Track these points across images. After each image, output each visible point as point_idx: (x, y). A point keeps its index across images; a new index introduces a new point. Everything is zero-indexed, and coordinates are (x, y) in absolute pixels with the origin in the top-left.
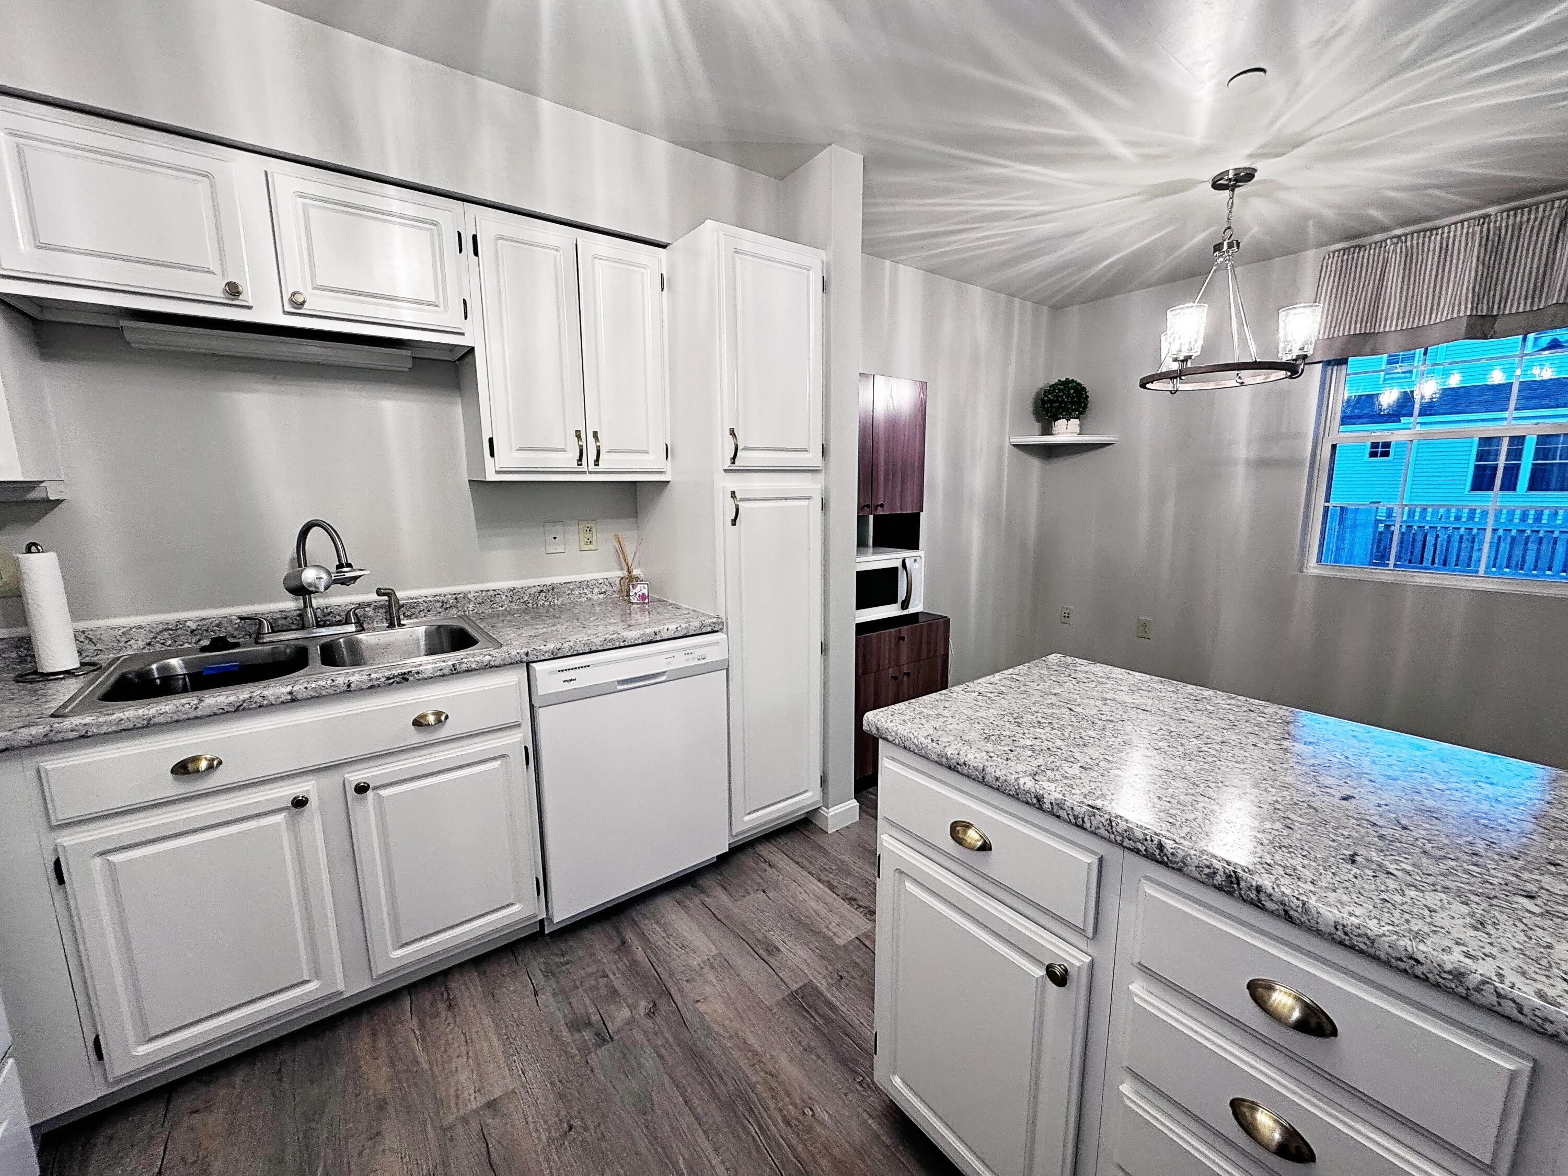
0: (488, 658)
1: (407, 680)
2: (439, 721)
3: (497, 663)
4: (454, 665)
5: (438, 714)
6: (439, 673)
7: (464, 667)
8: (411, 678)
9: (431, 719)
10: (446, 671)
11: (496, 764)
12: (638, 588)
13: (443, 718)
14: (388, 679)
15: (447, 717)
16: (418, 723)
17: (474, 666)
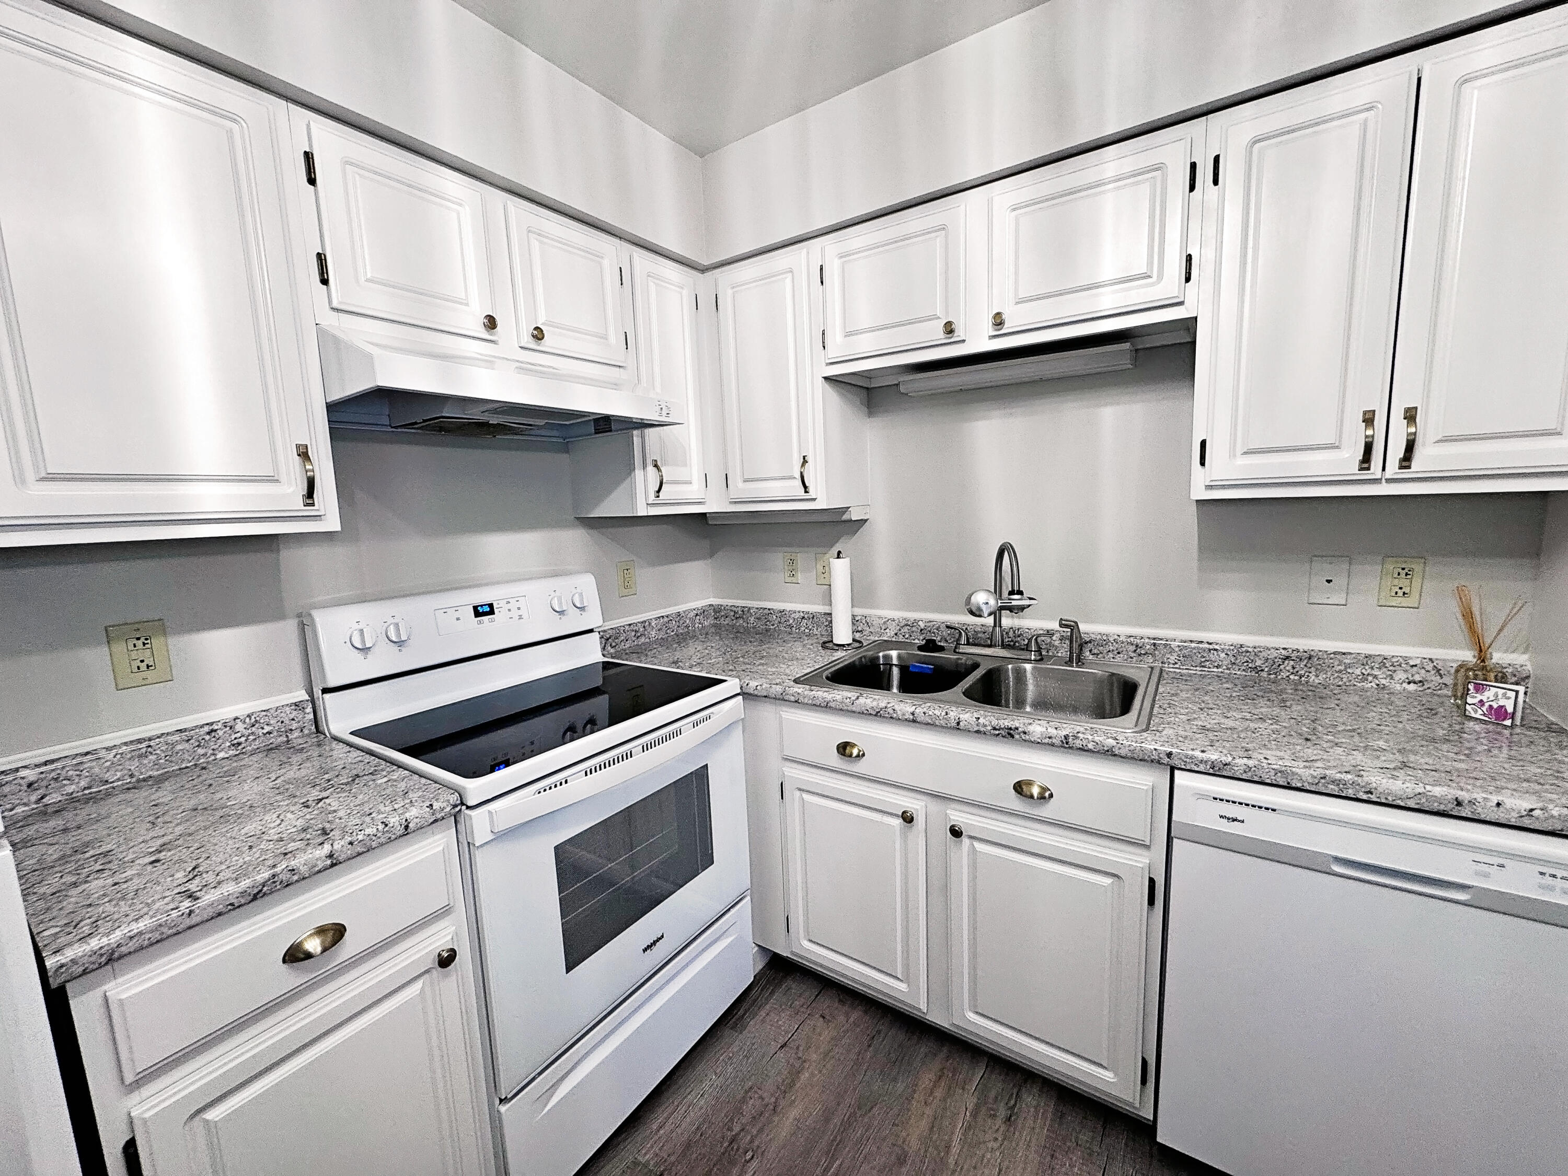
0: (1111, 742)
1: (1012, 736)
2: (1042, 797)
3: (1123, 752)
4: (1066, 737)
5: (1044, 789)
6: (1047, 741)
7: (1078, 743)
8: (1017, 736)
9: (1035, 791)
10: (1056, 741)
11: (1108, 881)
12: (1489, 694)
13: (1047, 794)
14: (995, 729)
15: (1051, 796)
16: (1020, 788)
17: (1090, 746)
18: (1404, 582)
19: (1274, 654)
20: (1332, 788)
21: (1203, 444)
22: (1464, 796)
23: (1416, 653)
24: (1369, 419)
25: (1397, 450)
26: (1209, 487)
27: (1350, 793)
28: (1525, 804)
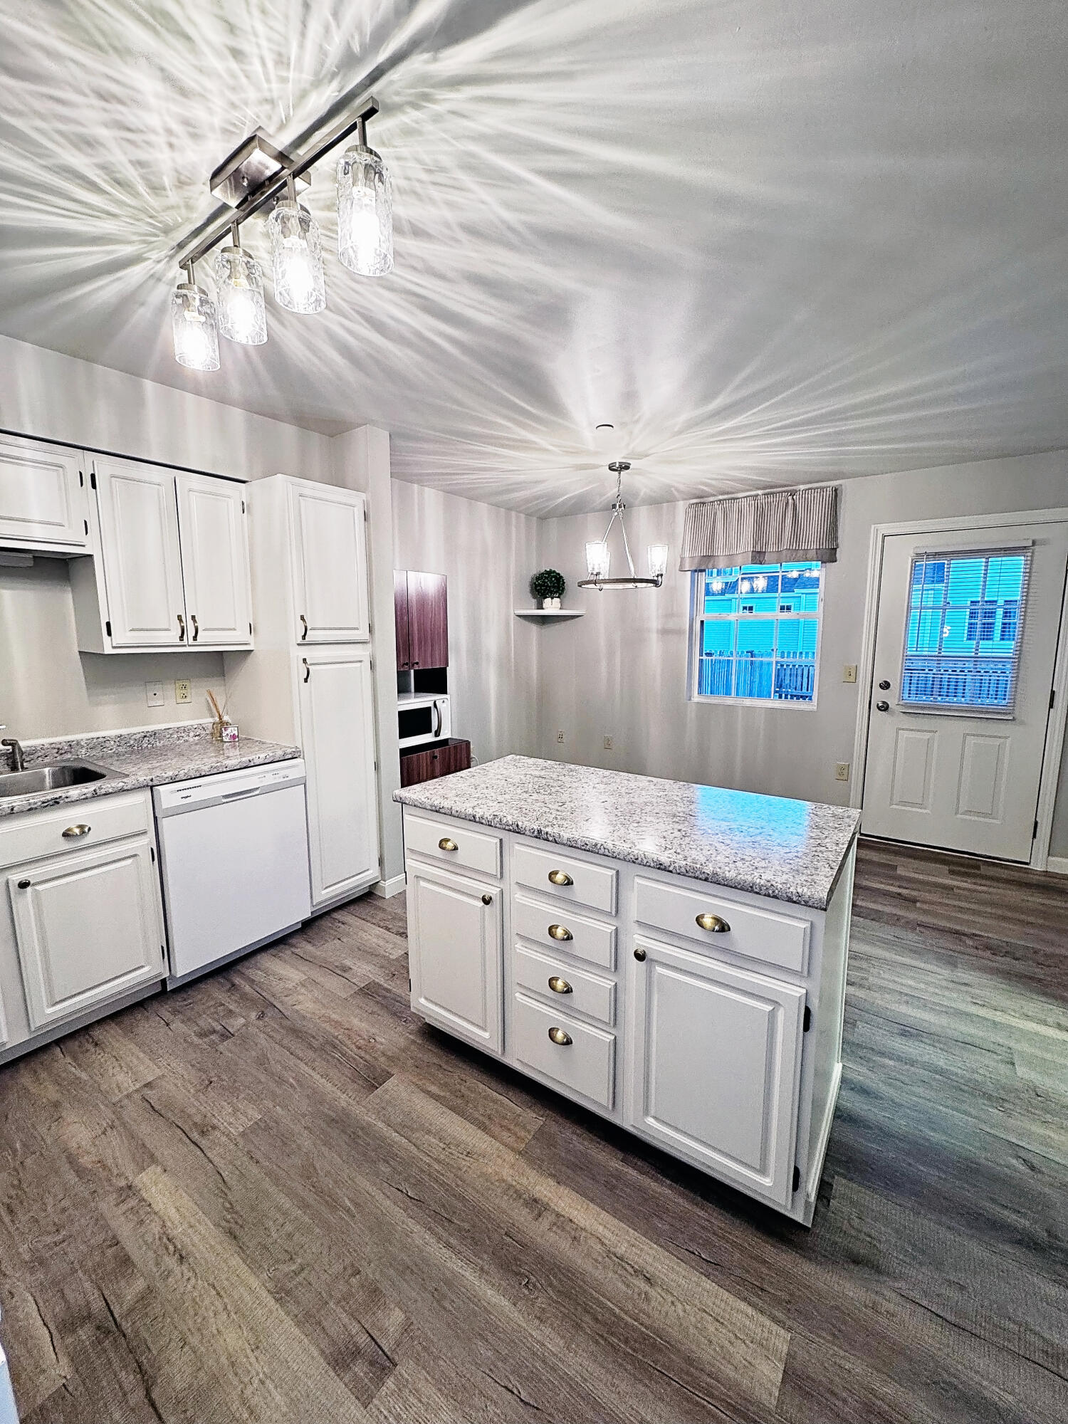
0: (121, 784)
1: (58, 803)
2: (83, 832)
3: (129, 787)
4: (95, 791)
5: (81, 827)
6: (84, 797)
7: (103, 791)
8: (62, 802)
9: (77, 831)
10: (88, 795)
11: (129, 861)
12: (229, 731)
13: (86, 830)
14: (43, 803)
15: (89, 829)
16: (66, 835)
17: (110, 791)
18: (184, 691)
19: (138, 736)
20: (215, 771)
21: (108, 624)
22: (251, 758)
23: (195, 722)
24: (179, 618)
25: (191, 633)
26: (114, 647)
27: (221, 770)
28: (262, 756)
